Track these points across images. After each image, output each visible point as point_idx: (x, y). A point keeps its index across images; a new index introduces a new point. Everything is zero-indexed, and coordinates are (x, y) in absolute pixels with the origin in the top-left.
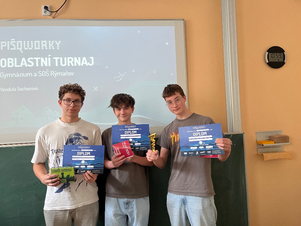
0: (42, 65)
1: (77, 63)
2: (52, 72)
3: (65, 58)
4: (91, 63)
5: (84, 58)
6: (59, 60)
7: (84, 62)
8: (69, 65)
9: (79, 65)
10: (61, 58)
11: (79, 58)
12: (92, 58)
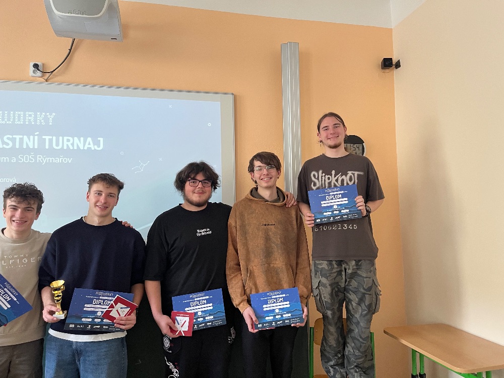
0: (25, 147)
1: (78, 146)
2: (40, 157)
3: (61, 138)
4: (99, 146)
5: (89, 139)
6: (51, 141)
7: (89, 144)
8: (65, 147)
9: (82, 148)
10: (54, 138)
11: (82, 139)
12: (101, 139)
